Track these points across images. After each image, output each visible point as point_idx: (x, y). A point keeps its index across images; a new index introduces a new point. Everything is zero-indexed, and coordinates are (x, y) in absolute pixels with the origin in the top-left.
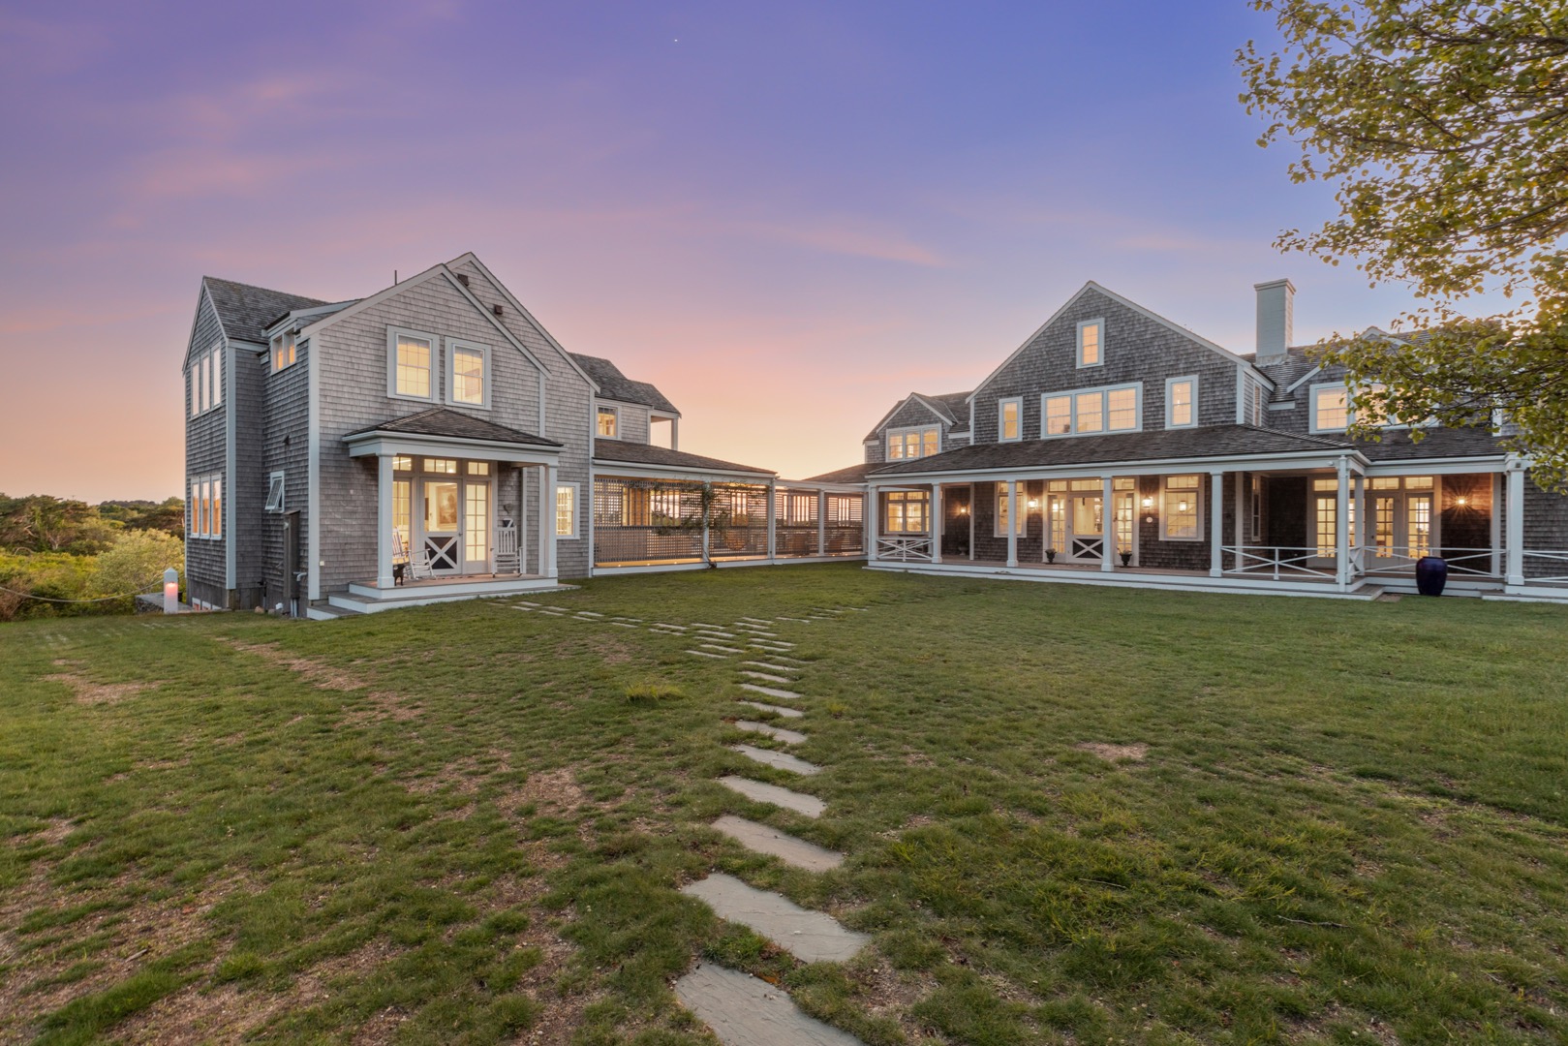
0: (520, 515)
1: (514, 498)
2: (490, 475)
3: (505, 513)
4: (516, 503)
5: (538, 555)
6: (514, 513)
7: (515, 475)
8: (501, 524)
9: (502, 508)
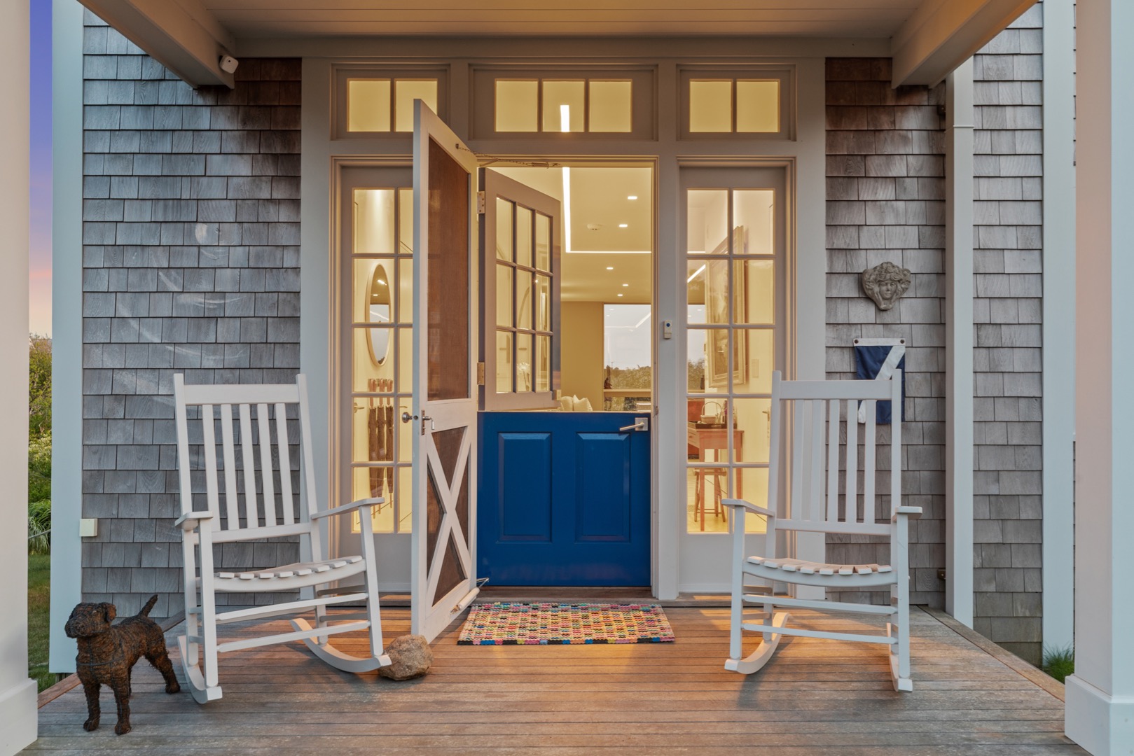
0: (941, 323)
1: (912, 236)
2: (789, 131)
3: (863, 312)
4: (917, 262)
5: (1038, 524)
6: (910, 310)
7: (914, 121)
8: (845, 362)
9: (847, 288)
